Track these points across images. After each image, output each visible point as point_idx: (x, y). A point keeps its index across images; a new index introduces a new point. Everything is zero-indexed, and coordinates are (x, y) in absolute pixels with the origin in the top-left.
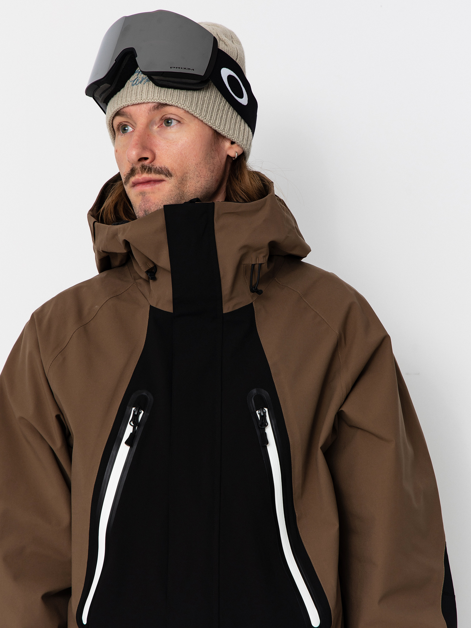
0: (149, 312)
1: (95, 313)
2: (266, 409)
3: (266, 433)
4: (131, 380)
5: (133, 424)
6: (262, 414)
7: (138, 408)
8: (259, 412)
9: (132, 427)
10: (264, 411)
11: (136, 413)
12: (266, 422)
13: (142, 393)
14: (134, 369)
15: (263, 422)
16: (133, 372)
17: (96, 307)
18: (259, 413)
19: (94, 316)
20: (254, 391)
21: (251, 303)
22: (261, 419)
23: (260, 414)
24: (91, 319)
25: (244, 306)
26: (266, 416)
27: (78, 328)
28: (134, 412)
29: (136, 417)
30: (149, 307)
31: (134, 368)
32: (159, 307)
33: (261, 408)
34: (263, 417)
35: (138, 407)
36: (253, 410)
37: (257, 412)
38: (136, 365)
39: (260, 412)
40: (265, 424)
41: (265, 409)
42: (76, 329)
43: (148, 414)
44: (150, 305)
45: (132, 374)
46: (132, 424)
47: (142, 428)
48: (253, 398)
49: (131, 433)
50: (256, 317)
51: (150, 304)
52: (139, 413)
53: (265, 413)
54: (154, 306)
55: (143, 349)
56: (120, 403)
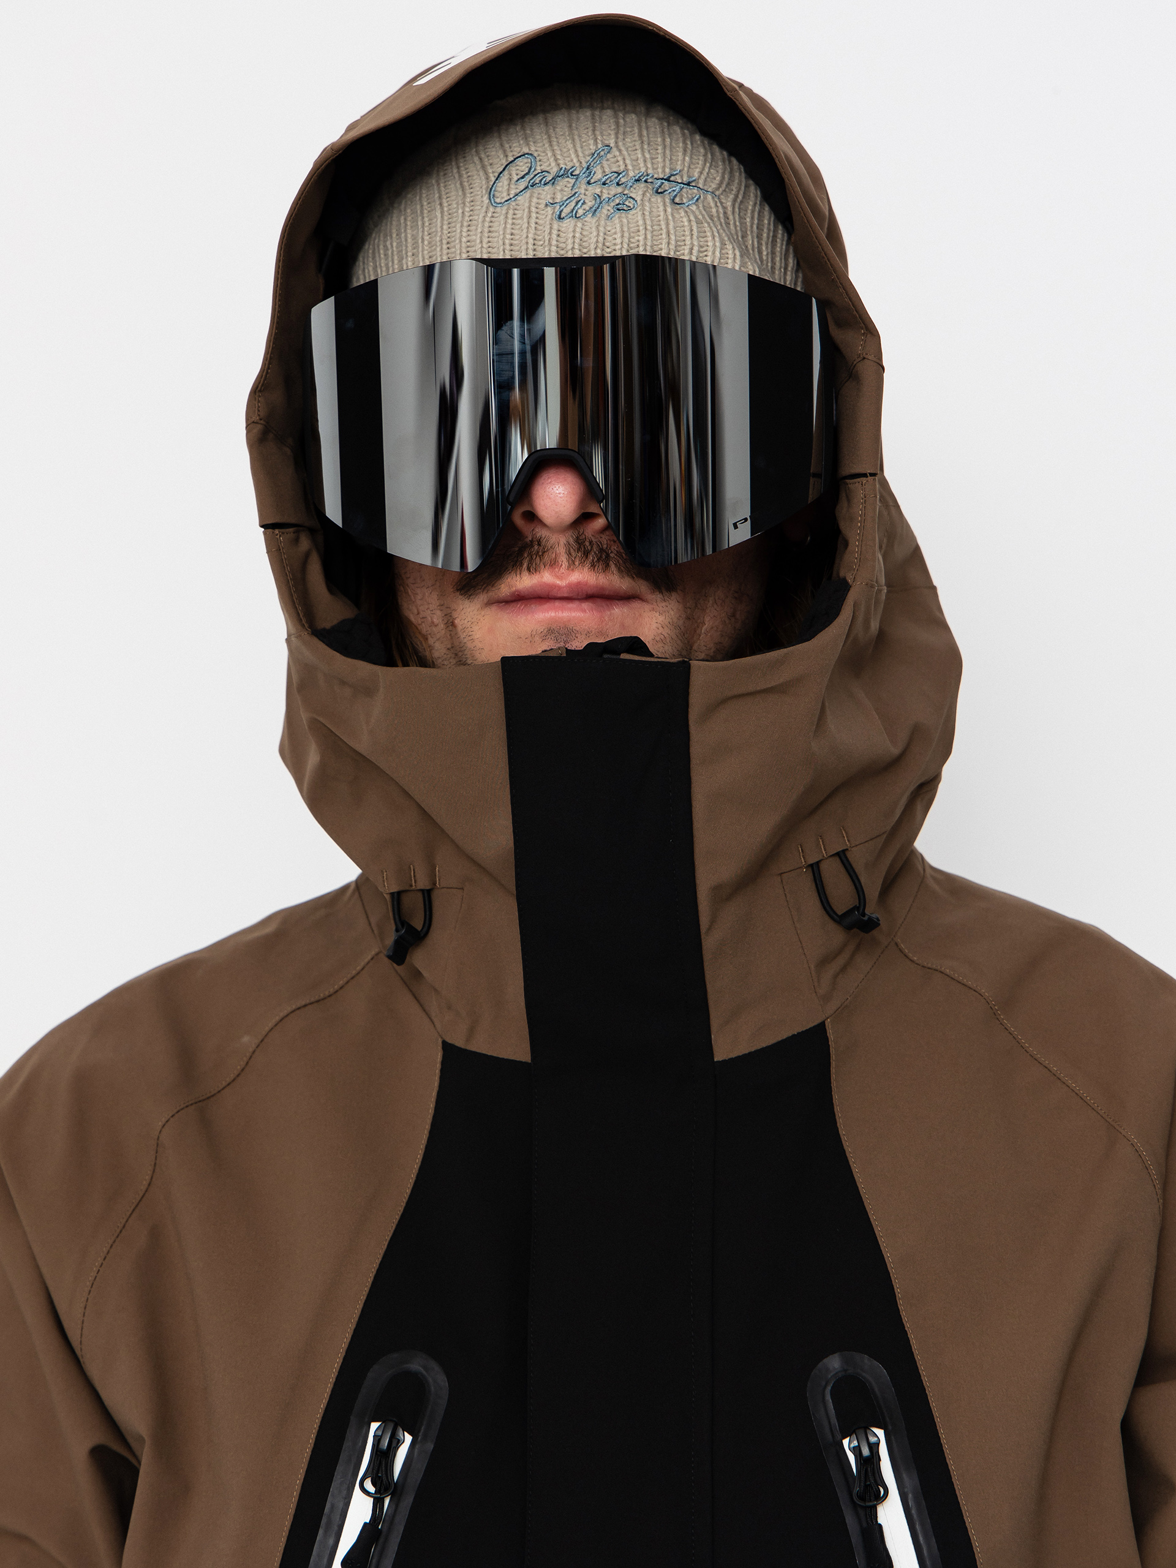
0: (439, 1066)
1: (243, 1064)
2: (880, 1433)
3: (880, 1526)
4: (362, 1311)
5: (374, 1484)
6: (866, 1452)
7: (391, 1426)
8: (852, 1445)
9: (370, 1501)
10: (873, 1440)
11: (385, 1443)
12: (879, 1482)
13: (405, 1366)
14: (374, 1271)
15: (869, 1485)
16: (370, 1280)
17: (246, 1039)
18: (854, 1447)
19: (236, 1073)
20: (834, 1363)
21: (821, 1023)
22: (863, 1472)
23: (857, 1451)
24: (224, 1084)
25: (794, 1035)
26: (880, 1460)
27: (178, 1108)
28: (378, 1439)
29: (383, 1457)
30: (440, 1048)
31: (376, 1266)
32: (481, 1045)
33: (858, 1426)
34: (870, 1463)
35: (394, 1421)
36: (830, 1437)
37: (846, 1442)
38: (382, 1252)
39: (855, 1443)
40: (874, 1493)
41: (877, 1431)
42: (171, 1115)
43: (430, 1446)
44: (445, 1043)
45: (367, 1289)
46: (369, 1486)
47: (408, 1501)
48: (829, 1388)
49: (365, 1524)
50: (833, 1077)
51: (443, 1037)
52: (394, 1445)
53: (874, 1448)
54: (460, 1043)
55: (409, 1198)
56: (325, 1401)
